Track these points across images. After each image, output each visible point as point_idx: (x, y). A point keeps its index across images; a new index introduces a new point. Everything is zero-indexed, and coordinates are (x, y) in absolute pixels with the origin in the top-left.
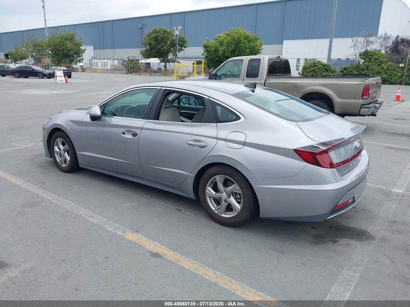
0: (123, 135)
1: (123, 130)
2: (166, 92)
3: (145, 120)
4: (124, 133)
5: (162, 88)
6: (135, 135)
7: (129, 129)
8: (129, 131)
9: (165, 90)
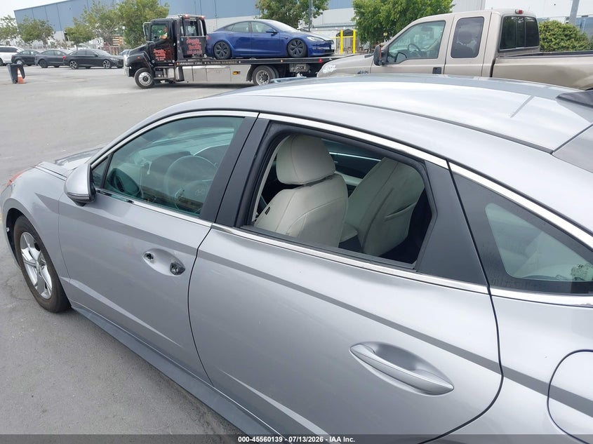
0: (147, 261)
1: (148, 247)
2: (274, 130)
3: (209, 224)
4: (150, 256)
5: (262, 116)
6: (177, 268)
7: (162, 247)
8: (164, 254)
9: (271, 122)
